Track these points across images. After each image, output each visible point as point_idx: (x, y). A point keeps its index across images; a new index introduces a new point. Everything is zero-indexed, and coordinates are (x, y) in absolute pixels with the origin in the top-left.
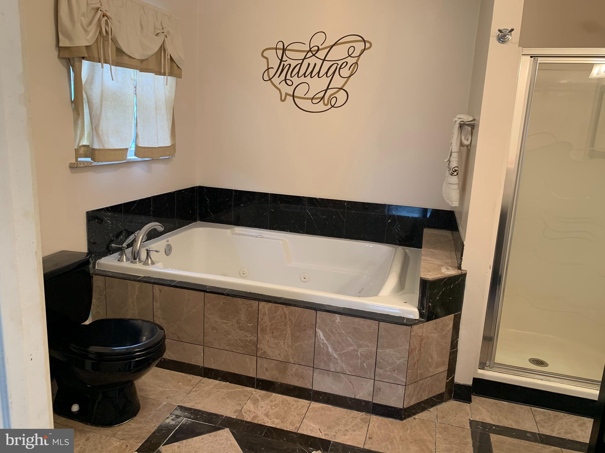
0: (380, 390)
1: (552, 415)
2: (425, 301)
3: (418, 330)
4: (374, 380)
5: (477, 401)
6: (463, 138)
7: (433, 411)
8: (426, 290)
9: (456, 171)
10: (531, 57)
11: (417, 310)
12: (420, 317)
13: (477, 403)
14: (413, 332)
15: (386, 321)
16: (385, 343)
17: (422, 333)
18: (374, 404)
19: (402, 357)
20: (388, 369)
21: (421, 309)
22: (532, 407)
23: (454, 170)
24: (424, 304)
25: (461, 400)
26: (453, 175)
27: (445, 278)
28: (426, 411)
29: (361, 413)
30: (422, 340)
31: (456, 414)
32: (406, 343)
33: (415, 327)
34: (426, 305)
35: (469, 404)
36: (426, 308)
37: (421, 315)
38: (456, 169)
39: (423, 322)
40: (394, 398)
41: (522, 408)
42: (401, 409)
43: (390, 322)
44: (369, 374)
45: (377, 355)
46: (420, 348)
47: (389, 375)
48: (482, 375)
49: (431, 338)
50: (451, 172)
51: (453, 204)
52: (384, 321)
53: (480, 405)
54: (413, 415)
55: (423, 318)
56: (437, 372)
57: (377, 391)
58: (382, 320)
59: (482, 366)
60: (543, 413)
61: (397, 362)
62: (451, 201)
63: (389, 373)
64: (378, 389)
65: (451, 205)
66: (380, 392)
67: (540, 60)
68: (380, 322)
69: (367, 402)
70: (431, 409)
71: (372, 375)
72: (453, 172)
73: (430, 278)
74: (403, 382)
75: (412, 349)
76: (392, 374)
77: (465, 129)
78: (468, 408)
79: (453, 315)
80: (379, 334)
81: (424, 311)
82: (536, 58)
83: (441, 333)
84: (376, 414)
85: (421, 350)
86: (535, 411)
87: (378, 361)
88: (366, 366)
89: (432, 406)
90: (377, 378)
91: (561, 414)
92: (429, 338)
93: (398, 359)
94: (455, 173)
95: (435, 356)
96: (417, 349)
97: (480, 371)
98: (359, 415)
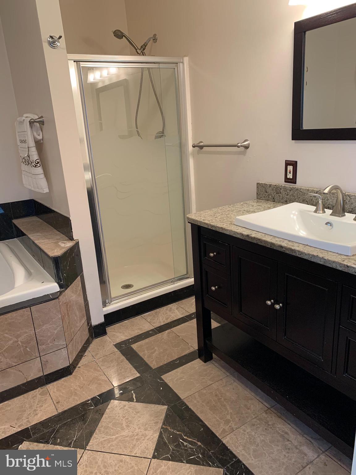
0: (48, 362)
1: (154, 313)
2: (61, 274)
3: (63, 299)
4: (40, 357)
5: (110, 330)
6: (35, 134)
7: (88, 354)
8: (59, 265)
9: (38, 163)
10: (74, 61)
11: (56, 284)
12: (60, 288)
13: (110, 331)
14: (60, 302)
15: (37, 304)
16: (41, 323)
17: (66, 301)
18: (45, 376)
19: (58, 327)
20: (49, 342)
21: (59, 281)
22: (141, 315)
23: (36, 162)
24: (61, 277)
25: (100, 336)
26: (37, 166)
27: (68, 250)
28: (83, 357)
29: (37, 390)
30: (67, 305)
31: (103, 346)
32: (58, 314)
33: (61, 297)
34: (63, 277)
35: (107, 336)
36: (63, 279)
37: (61, 286)
38: (38, 161)
39: (64, 291)
40: (61, 361)
41: (137, 319)
42: (69, 367)
43: (40, 303)
44: (34, 355)
45: (37, 336)
46: (68, 312)
47: (51, 346)
48: (107, 310)
49: (72, 301)
50: (35, 165)
51: (44, 191)
52: (34, 305)
53: (113, 332)
54: (76, 365)
55: (62, 288)
56: (82, 324)
57: (45, 364)
58: (32, 305)
59: (104, 304)
60: (149, 315)
61: (55, 332)
62: (41, 189)
63: (51, 344)
64: (45, 362)
65: (43, 192)
66: (47, 363)
67: (82, 64)
68: (31, 307)
69: (39, 378)
70: (86, 354)
71: (37, 354)
72: (36, 164)
73: (59, 254)
74: (64, 345)
75: (63, 316)
76: (54, 343)
77: (35, 126)
78: (108, 338)
79: (79, 276)
80: (33, 318)
81: (62, 282)
82: (78, 62)
83: (77, 294)
84: (50, 383)
85: (68, 313)
86: (145, 316)
87: (39, 340)
88: (30, 350)
89: (85, 351)
90: (41, 354)
91: (158, 310)
92: (71, 302)
93: (55, 329)
94: (39, 165)
95: (78, 313)
96: (66, 314)
97: (105, 309)
98: (37, 392)
